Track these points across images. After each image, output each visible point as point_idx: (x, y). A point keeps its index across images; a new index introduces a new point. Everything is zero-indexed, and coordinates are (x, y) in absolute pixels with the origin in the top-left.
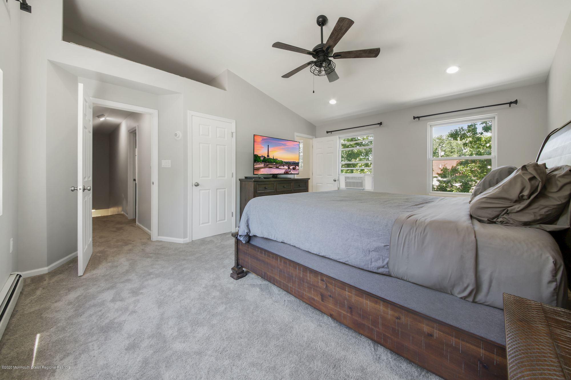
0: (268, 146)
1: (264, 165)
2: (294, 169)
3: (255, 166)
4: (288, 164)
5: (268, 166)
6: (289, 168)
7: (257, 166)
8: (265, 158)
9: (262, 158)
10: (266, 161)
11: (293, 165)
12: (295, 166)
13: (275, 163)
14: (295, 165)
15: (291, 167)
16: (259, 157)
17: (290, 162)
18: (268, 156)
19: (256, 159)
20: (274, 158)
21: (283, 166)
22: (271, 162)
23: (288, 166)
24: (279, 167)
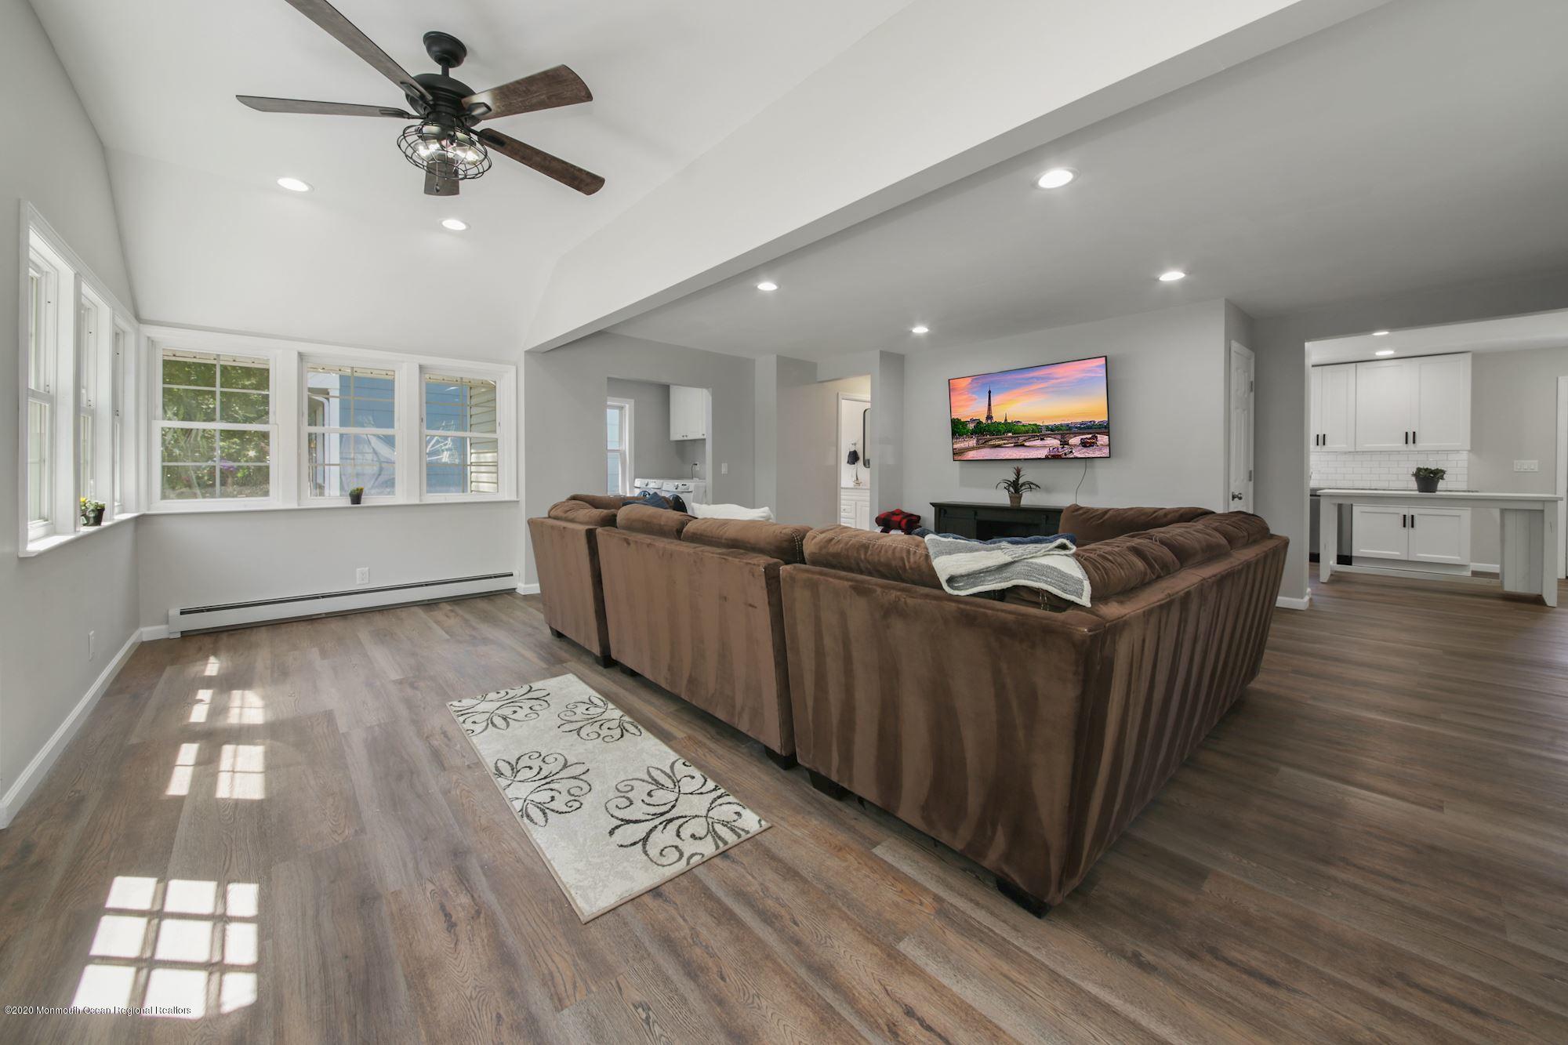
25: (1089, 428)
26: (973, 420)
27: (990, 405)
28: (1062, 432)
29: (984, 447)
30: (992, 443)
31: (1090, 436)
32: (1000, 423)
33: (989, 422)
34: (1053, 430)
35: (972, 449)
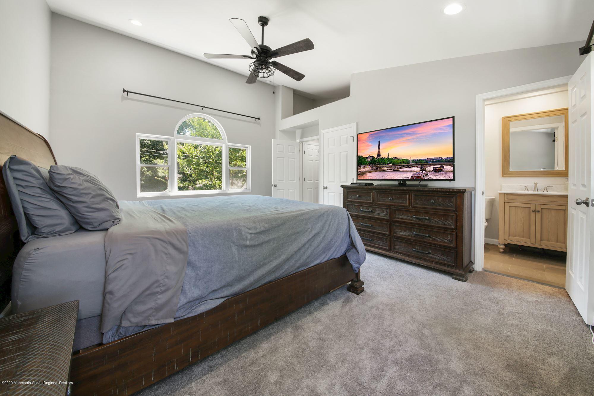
0: (379, 142)
1: (372, 168)
2: (435, 171)
3: (359, 171)
4: (421, 164)
5: (379, 169)
6: (423, 170)
7: (362, 170)
8: (373, 158)
9: (369, 160)
10: (376, 162)
11: (435, 165)
12: (439, 166)
13: (391, 164)
14: (439, 163)
15: (430, 168)
16: (365, 158)
17: (425, 160)
18: (379, 155)
19: (360, 161)
20: (390, 157)
21: (409, 167)
22: (384, 163)
23: (420, 166)
24: (400, 170)
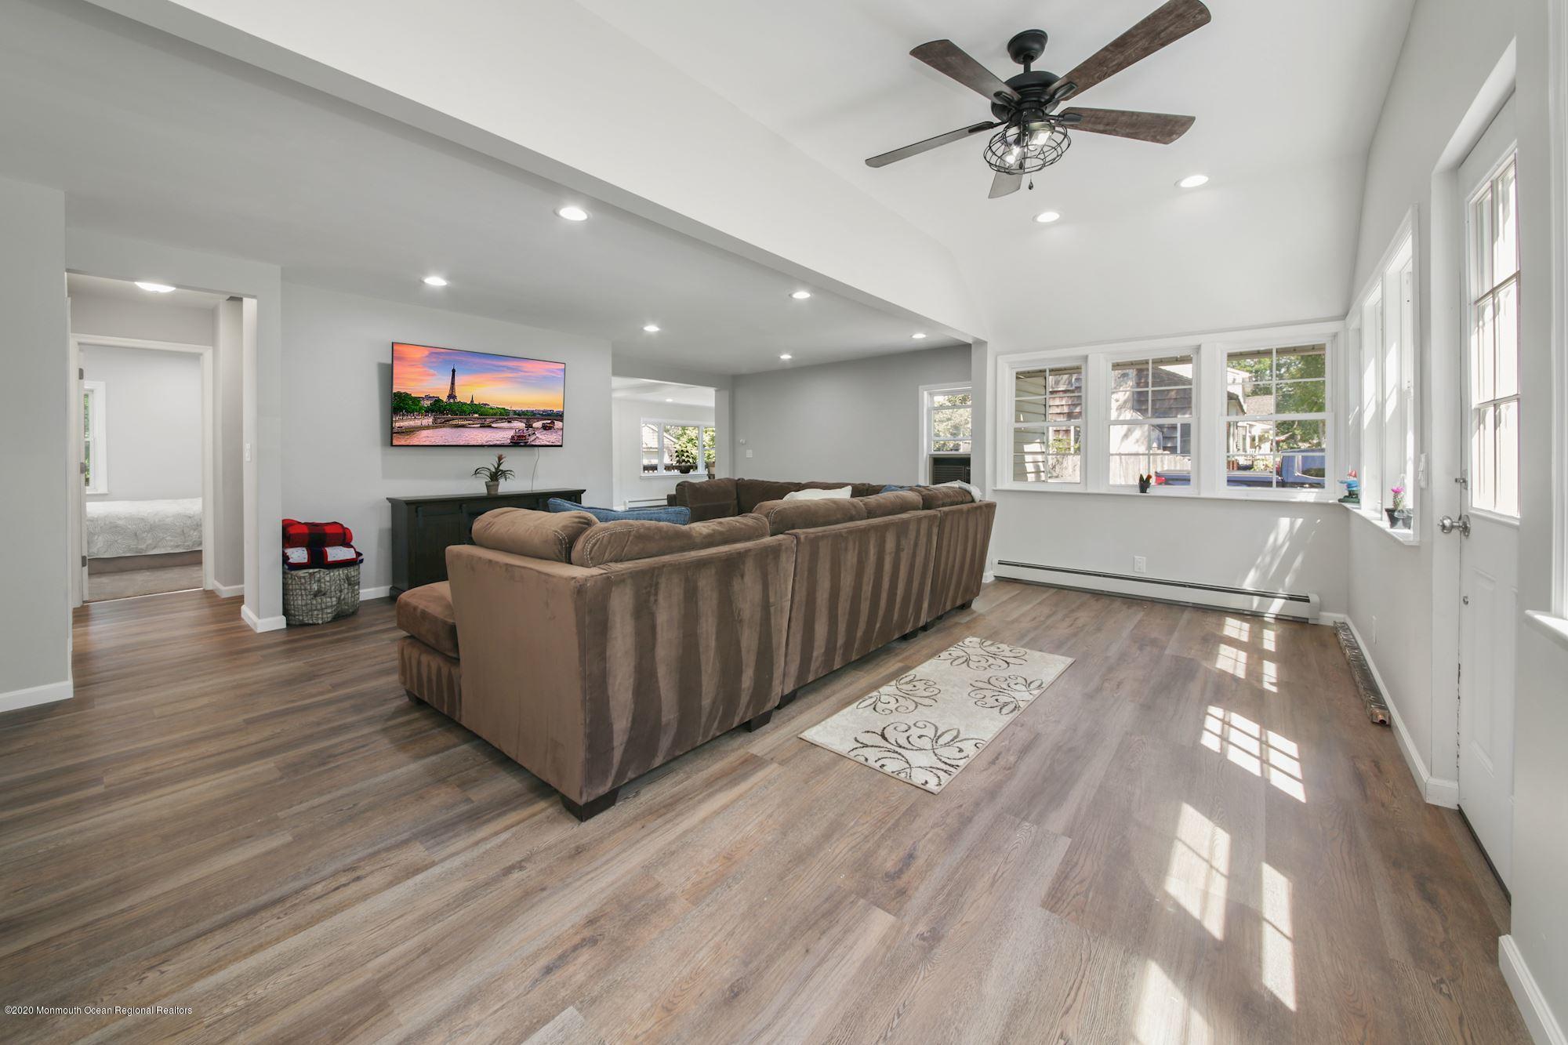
25: (549, 415)
26: (428, 397)
27: (453, 383)
28: (528, 417)
29: (444, 427)
30: (454, 422)
31: (549, 421)
32: (465, 404)
33: (452, 401)
34: (520, 415)
35: (428, 427)
